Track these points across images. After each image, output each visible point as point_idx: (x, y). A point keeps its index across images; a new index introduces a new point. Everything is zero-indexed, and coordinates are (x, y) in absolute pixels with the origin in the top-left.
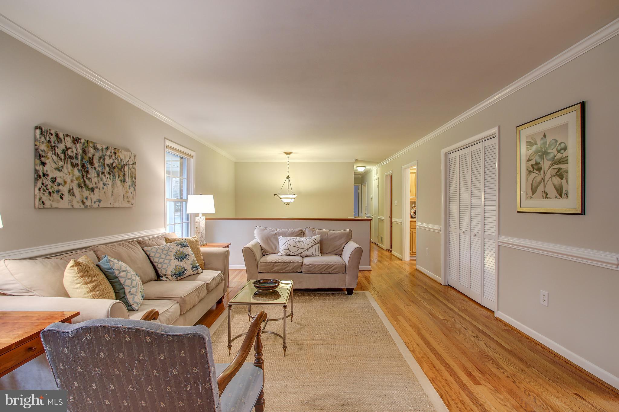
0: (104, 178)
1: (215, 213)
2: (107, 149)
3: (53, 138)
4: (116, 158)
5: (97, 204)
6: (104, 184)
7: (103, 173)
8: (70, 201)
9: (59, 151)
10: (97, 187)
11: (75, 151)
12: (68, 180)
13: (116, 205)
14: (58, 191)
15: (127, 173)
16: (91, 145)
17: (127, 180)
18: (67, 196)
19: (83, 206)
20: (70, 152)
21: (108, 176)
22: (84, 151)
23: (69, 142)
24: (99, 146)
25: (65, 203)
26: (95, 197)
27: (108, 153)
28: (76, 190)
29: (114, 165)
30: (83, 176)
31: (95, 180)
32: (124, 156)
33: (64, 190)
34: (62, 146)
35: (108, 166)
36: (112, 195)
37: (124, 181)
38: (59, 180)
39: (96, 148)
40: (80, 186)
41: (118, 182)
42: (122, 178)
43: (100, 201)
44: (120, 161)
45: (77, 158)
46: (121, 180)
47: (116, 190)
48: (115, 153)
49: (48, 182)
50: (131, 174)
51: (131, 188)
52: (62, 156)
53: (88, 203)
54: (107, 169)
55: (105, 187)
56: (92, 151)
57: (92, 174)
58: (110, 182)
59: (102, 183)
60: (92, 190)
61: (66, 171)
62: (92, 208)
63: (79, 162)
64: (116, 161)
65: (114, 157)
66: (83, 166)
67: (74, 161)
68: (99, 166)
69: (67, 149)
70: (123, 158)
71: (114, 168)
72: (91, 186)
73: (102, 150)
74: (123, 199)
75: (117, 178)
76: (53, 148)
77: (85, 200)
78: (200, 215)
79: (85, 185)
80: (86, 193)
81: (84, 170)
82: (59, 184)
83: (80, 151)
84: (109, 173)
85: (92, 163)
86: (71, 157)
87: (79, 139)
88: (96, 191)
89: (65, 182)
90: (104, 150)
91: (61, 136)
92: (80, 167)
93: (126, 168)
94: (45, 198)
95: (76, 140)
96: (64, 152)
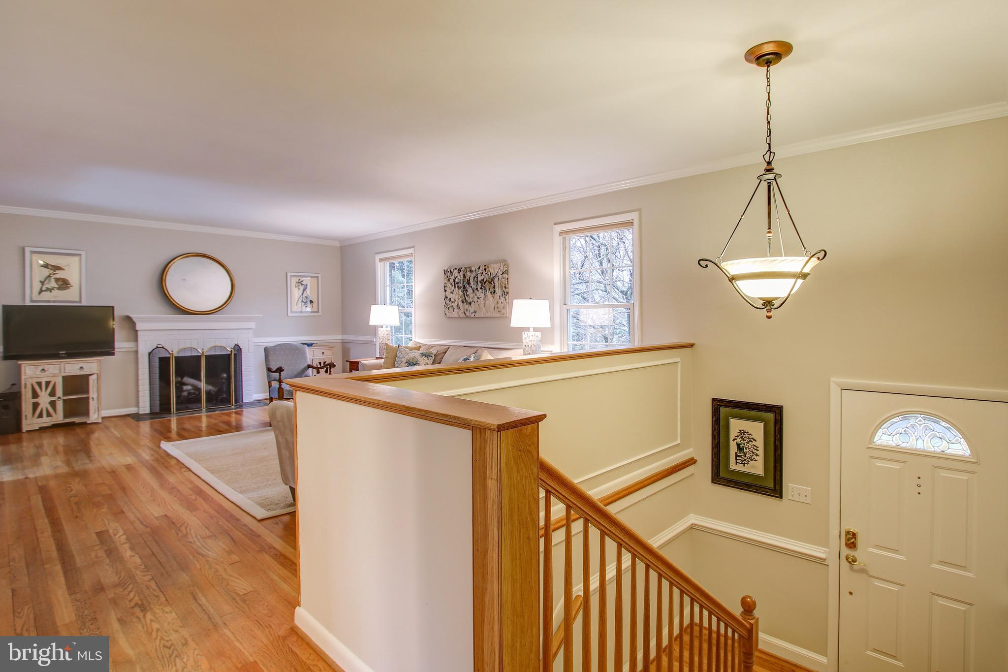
0: (477, 293)
1: (550, 327)
2: (479, 268)
3: (449, 274)
4: (486, 273)
5: (474, 314)
6: (478, 298)
7: (477, 289)
8: (458, 313)
9: (452, 281)
10: (473, 301)
11: (459, 278)
12: (457, 299)
13: (488, 315)
14: (452, 307)
15: (496, 285)
16: (468, 270)
17: (497, 290)
18: (456, 309)
19: (465, 316)
20: (457, 280)
21: (481, 290)
22: (464, 276)
23: (456, 274)
24: (473, 269)
25: (455, 315)
26: (472, 309)
27: (480, 271)
28: (461, 305)
29: (485, 280)
30: (464, 294)
31: (471, 296)
32: (494, 269)
33: (455, 305)
34: (453, 277)
35: (481, 282)
36: (484, 306)
37: (494, 292)
38: (452, 300)
39: (471, 271)
40: (463, 302)
41: (488, 294)
42: (493, 290)
43: (475, 312)
44: (490, 275)
45: (461, 283)
46: (491, 292)
47: (487, 301)
48: (485, 269)
49: (448, 302)
50: (500, 284)
51: (501, 298)
52: (453, 283)
53: (468, 314)
54: (480, 285)
55: (479, 300)
56: (469, 274)
57: (470, 291)
58: (482, 296)
59: (476, 297)
60: (470, 303)
61: (455, 293)
62: (470, 318)
63: (461, 285)
64: (486, 276)
65: (484, 274)
66: (464, 287)
67: (459, 285)
68: (474, 284)
69: (455, 278)
70: (492, 271)
71: (485, 283)
72: (469, 301)
73: (476, 270)
74: (493, 309)
75: (488, 291)
76: (449, 280)
77: (466, 312)
78: (531, 329)
79: (466, 300)
80: (466, 306)
81: (465, 290)
82: (452, 302)
83: (462, 277)
84: (481, 288)
85: (469, 284)
86: (457, 283)
87: (461, 268)
88: (473, 304)
89: (455, 300)
90: (477, 270)
91: (452, 271)
92: (462, 288)
93: (496, 279)
94: (447, 311)
95: (460, 270)
96: (454, 281)
